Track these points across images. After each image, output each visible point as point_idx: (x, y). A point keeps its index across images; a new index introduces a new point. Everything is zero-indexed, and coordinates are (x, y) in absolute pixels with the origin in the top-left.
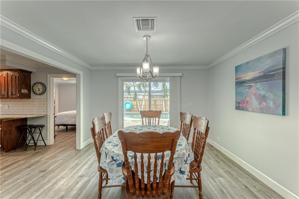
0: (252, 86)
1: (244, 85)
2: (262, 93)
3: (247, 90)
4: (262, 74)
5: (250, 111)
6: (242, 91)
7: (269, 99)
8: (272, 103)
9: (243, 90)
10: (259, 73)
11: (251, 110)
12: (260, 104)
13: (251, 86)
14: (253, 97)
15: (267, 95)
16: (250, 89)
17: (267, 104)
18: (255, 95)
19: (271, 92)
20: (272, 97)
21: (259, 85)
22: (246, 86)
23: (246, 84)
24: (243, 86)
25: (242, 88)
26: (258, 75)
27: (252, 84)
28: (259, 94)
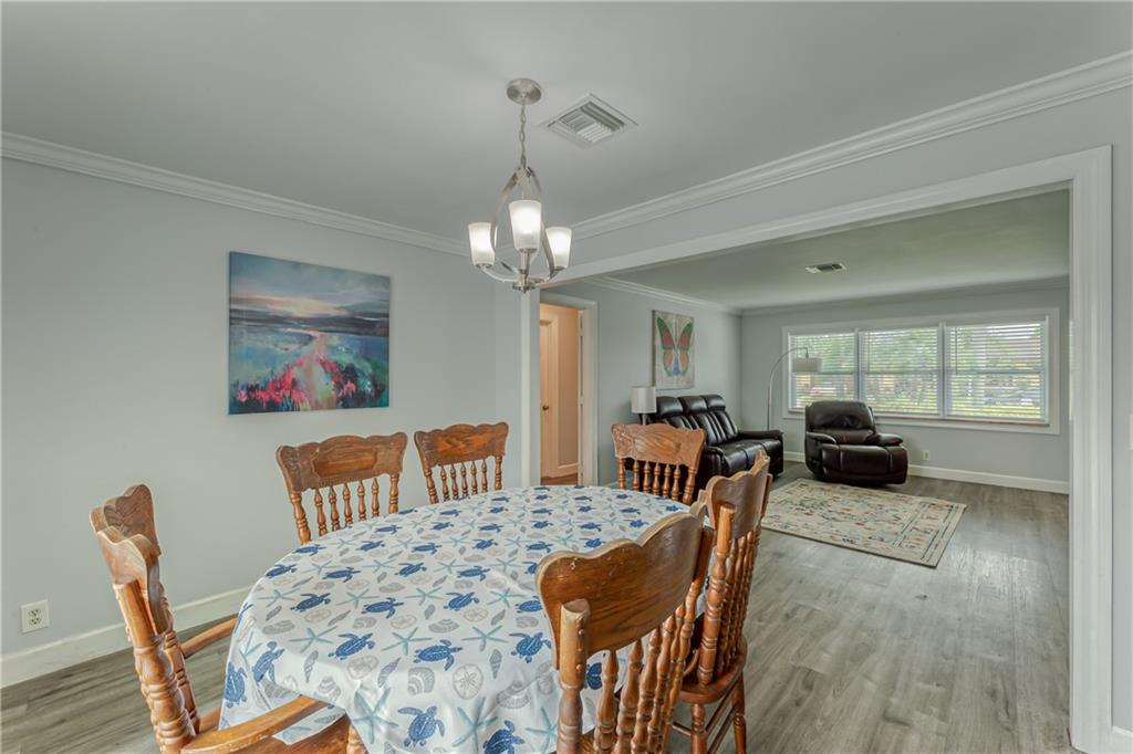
0: (315, 338)
1: (282, 330)
2: (346, 359)
3: (293, 347)
4: (344, 313)
5: (305, 410)
6: (271, 347)
7: (364, 374)
8: (369, 383)
9: (276, 345)
10: (338, 309)
11: (309, 407)
12: (339, 386)
13: (311, 338)
14: (318, 370)
15: (357, 366)
16: (306, 344)
17: (357, 387)
18: (323, 364)
19: (368, 360)
20: (370, 371)
21: (335, 339)
22: (291, 334)
23: (289, 330)
24: (274, 331)
25: (270, 337)
26: (334, 313)
27: (312, 333)
28: (336, 363)
